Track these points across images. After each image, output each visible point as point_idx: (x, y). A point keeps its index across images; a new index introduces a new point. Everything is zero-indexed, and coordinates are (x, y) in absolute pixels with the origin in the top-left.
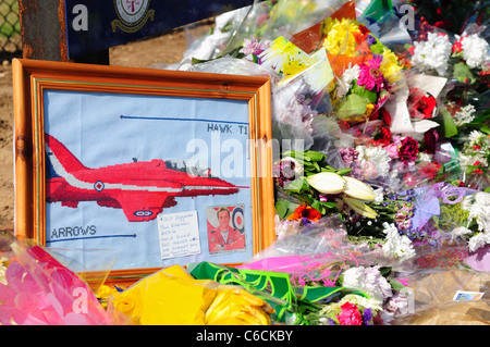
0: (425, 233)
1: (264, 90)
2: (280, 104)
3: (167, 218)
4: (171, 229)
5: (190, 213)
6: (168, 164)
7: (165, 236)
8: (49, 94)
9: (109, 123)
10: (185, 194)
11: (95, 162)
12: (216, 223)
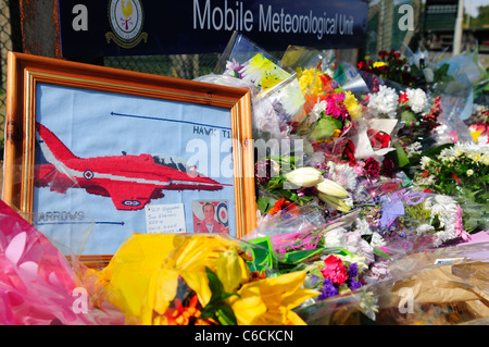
0: (393, 228)
1: (244, 100)
2: (259, 113)
3: (154, 209)
4: (157, 219)
5: (177, 205)
6: (156, 159)
7: (152, 226)
8: (43, 87)
9: (100, 118)
10: (172, 187)
11: (85, 152)
12: (201, 216)
